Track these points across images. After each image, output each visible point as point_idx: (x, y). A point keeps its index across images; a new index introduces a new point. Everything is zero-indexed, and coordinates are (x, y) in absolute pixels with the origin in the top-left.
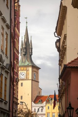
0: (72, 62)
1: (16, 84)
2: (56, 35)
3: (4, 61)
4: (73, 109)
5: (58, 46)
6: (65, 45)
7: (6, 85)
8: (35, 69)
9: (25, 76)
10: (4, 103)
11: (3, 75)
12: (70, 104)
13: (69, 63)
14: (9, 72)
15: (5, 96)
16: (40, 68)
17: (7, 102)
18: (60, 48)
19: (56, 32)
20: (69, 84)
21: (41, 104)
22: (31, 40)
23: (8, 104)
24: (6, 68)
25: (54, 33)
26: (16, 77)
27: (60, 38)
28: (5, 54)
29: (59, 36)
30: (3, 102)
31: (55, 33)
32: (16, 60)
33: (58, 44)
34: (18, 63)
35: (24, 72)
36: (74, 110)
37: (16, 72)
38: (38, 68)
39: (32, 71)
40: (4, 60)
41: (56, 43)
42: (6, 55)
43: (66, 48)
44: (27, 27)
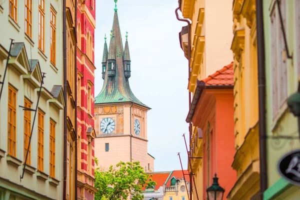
0: (219, 73)
1: (89, 143)
2: (181, 17)
3: (44, 77)
4: (223, 190)
5: (187, 44)
6: (202, 35)
7: (53, 139)
8: (138, 110)
9: (113, 127)
10: (51, 183)
11: (44, 113)
12: (216, 180)
13: (209, 76)
14: (62, 106)
15: (52, 166)
16: (150, 109)
17: (58, 182)
18: (191, 47)
19: (180, 8)
20: (212, 133)
21: (153, 192)
22: (127, 42)
23: (60, 187)
24: (52, 95)
25: (176, 11)
26: (87, 125)
27: (191, 22)
28: (49, 60)
29: (188, 19)
30: (47, 182)
31: (179, 11)
32: (88, 85)
33: (185, 38)
34: (93, 93)
35: (111, 118)
36: (225, 193)
37: (89, 115)
38: (145, 108)
39: (131, 115)
40: (44, 73)
41: (180, 34)
42: (53, 62)
43: (204, 42)
44: (116, 11)
